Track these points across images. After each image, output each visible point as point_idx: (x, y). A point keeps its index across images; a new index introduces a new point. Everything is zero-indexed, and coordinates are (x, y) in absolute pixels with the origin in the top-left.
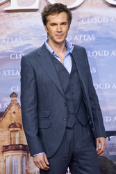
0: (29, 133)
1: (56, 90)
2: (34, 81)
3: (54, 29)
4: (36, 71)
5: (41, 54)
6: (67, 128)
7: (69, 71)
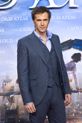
0: (23, 89)
1: (42, 62)
2: (27, 55)
3: (39, 23)
4: (28, 49)
5: (32, 38)
6: (48, 87)
7: (50, 50)
